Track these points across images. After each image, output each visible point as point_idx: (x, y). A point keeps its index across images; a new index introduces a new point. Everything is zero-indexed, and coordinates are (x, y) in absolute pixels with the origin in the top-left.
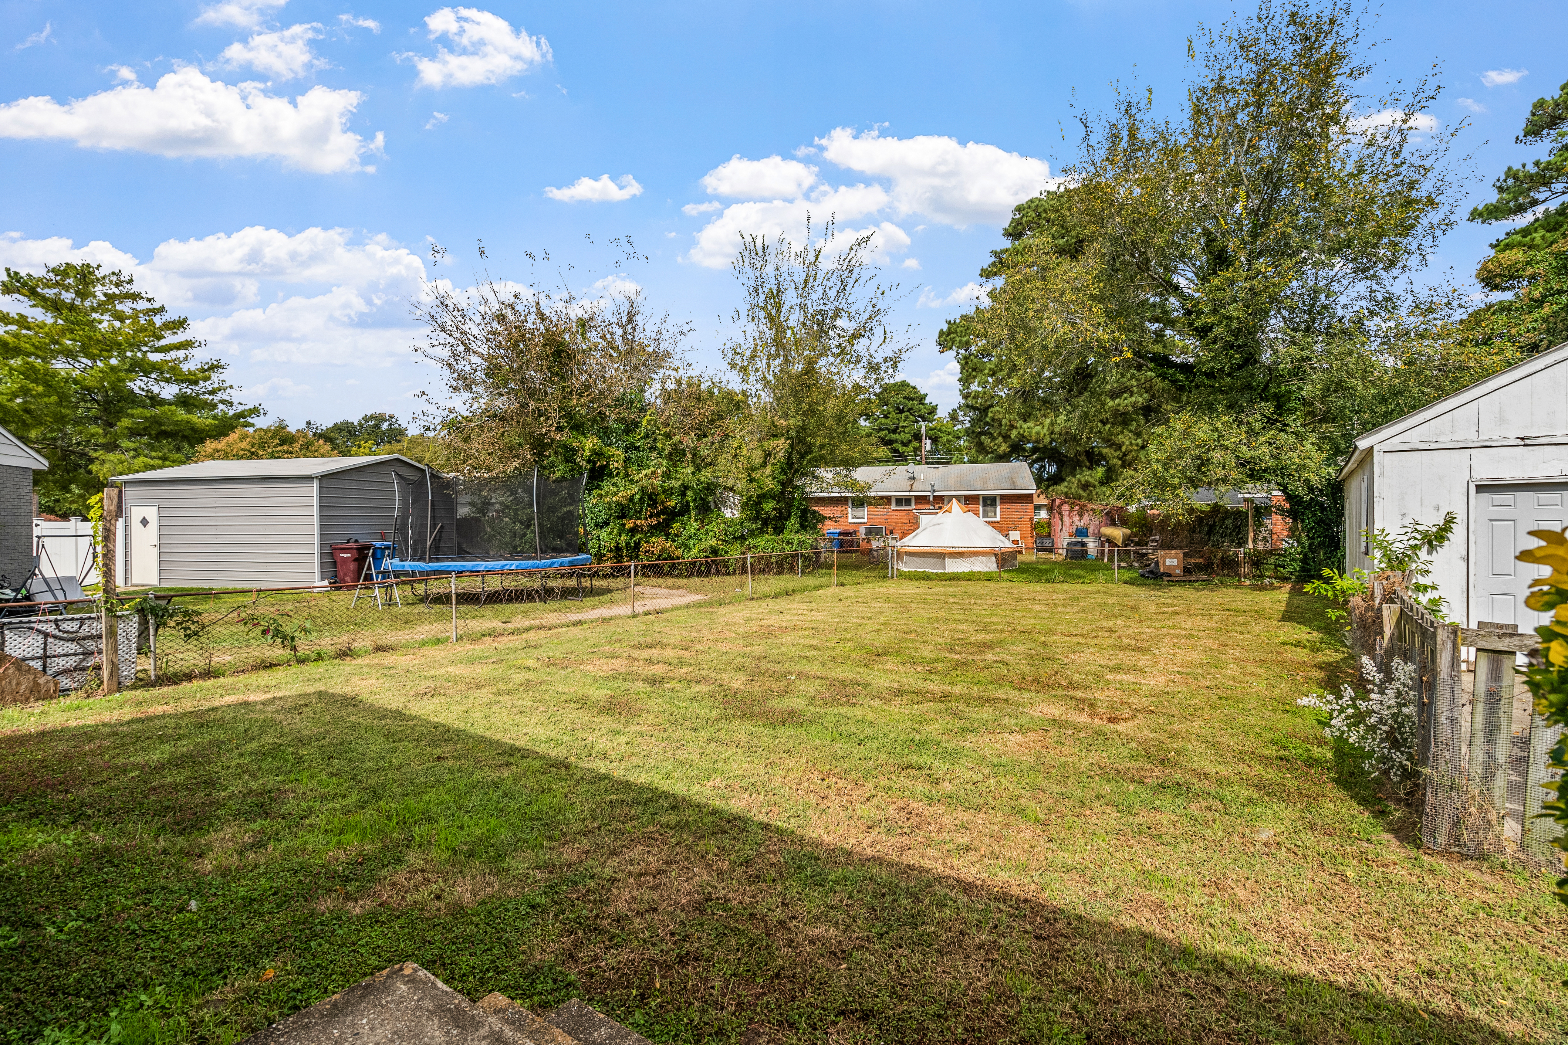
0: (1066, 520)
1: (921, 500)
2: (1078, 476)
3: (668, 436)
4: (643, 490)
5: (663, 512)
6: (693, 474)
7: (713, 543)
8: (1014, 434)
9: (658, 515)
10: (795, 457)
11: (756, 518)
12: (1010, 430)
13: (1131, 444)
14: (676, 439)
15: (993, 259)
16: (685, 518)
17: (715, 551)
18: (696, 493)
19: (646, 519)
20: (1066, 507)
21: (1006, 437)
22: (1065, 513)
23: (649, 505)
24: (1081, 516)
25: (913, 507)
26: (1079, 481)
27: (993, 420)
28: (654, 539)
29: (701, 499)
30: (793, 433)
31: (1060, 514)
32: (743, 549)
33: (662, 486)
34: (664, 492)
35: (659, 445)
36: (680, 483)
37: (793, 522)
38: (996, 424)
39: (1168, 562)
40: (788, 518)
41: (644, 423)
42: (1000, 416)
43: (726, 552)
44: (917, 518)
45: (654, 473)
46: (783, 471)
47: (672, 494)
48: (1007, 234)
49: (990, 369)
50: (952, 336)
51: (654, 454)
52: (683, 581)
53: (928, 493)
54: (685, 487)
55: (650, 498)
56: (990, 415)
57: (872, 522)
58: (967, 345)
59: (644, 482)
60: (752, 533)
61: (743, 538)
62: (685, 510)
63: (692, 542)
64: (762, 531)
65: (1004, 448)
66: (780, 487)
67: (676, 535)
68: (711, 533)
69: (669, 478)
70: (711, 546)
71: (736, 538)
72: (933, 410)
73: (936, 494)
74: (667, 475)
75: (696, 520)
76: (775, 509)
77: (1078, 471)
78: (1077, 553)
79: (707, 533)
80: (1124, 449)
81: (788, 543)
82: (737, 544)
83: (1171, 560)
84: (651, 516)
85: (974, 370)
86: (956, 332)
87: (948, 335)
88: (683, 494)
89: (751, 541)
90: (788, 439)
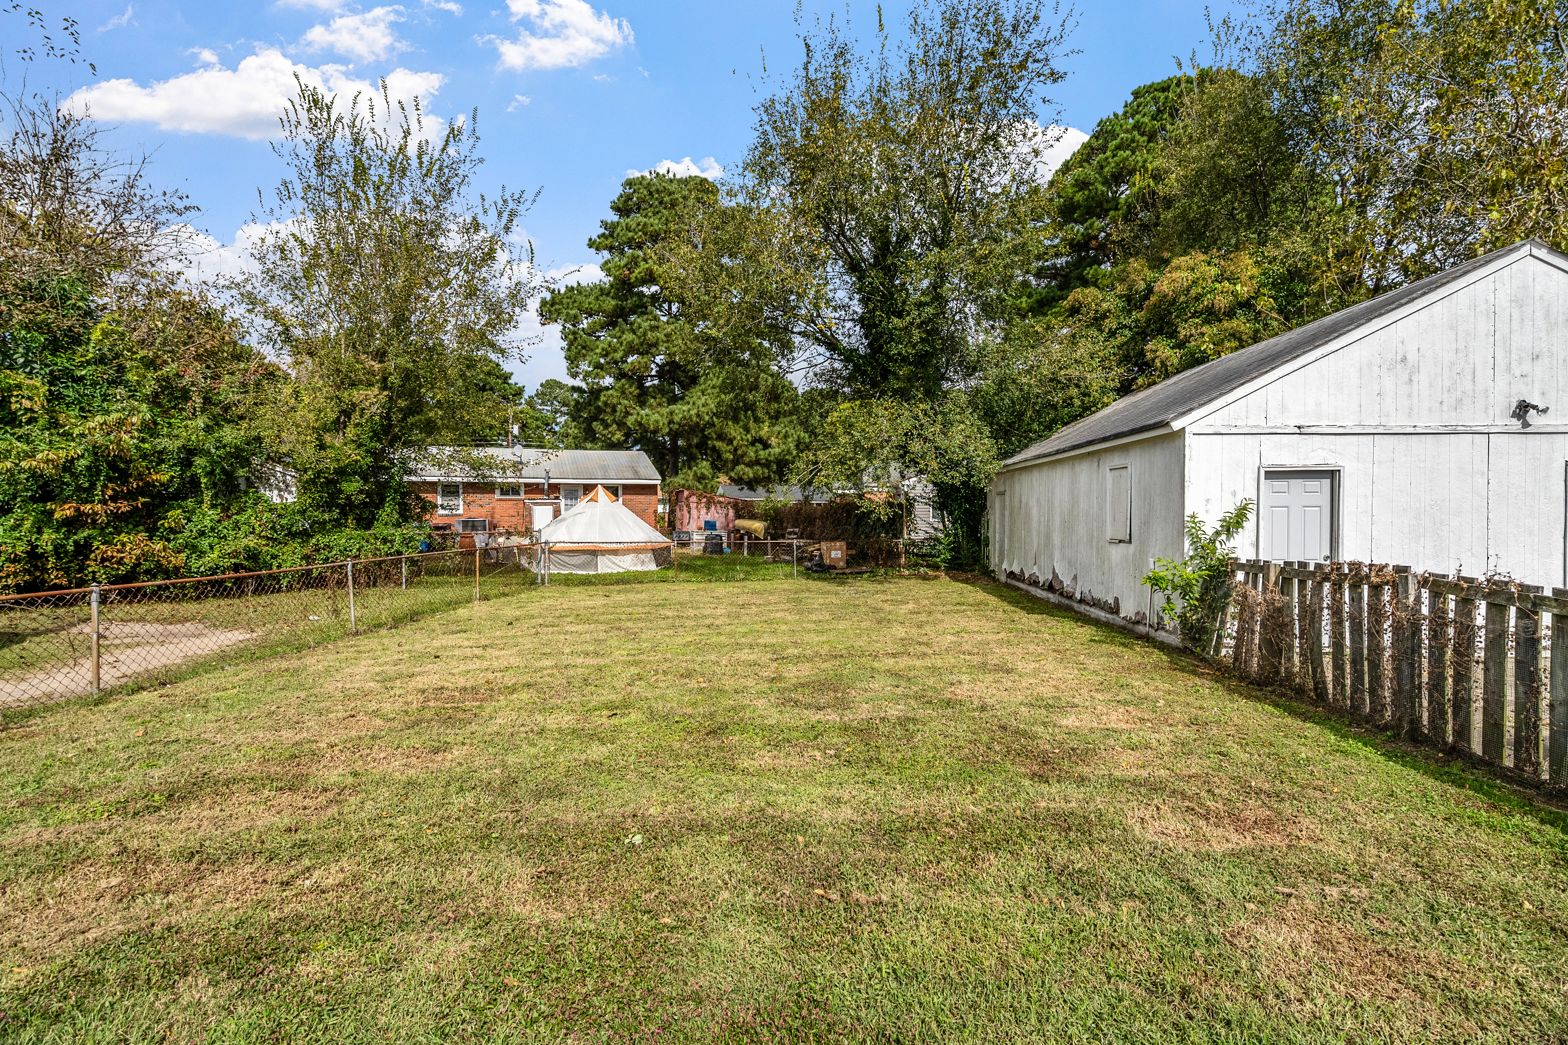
0: (694, 512)
1: (533, 489)
2: (695, 468)
3: (151, 364)
4: (95, 451)
5: (141, 492)
6: (208, 429)
7: (251, 542)
8: (630, 421)
9: (131, 496)
10: (396, 417)
11: (329, 506)
12: (624, 417)
13: (742, 439)
14: (170, 369)
15: (602, 231)
16: (190, 503)
17: (253, 556)
18: (213, 462)
19: (104, 502)
20: (694, 499)
21: (621, 424)
22: (693, 506)
23: (110, 479)
24: (708, 509)
25: (523, 496)
26: (696, 473)
27: (606, 404)
28: (124, 537)
29: (223, 470)
30: (394, 379)
31: (688, 506)
32: (307, 551)
33: (138, 448)
34: (144, 457)
35: (131, 377)
36: (179, 443)
37: (388, 512)
38: (608, 410)
39: (833, 554)
40: (380, 505)
41: (96, 335)
42: (615, 401)
43: (274, 557)
44: (530, 509)
45: (120, 423)
46: (376, 436)
47: (161, 461)
48: (616, 209)
49: (603, 349)
50: (557, 307)
51: (121, 391)
52: (192, 608)
53: (542, 481)
54: (189, 454)
55: (113, 466)
56: (603, 398)
57: (470, 514)
58: (575, 321)
59: (98, 438)
60: (321, 527)
61: (305, 535)
62: (191, 487)
63: (205, 543)
64: (338, 524)
65: (618, 436)
66: (369, 460)
67: (172, 530)
68: (244, 528)
69: (154, 434)
70: (247, 549)
71: (293, 535)
72: (519, 392)
73: (552, 481)
74: (150, 429)
75: (213, 506)
76: (361, 492)
77: (693, 464)
78: (714, 547)
79: (237, 526)
80: (735, 443)
81: (385, 541)
82: (295, 544)
83: (835, 552)
84: (114, 499)
85: (584, 348)
86: (561, 303)
87: (552, 305)
88: (186, 464)
89: (319, 539)
90: (384, 388)
